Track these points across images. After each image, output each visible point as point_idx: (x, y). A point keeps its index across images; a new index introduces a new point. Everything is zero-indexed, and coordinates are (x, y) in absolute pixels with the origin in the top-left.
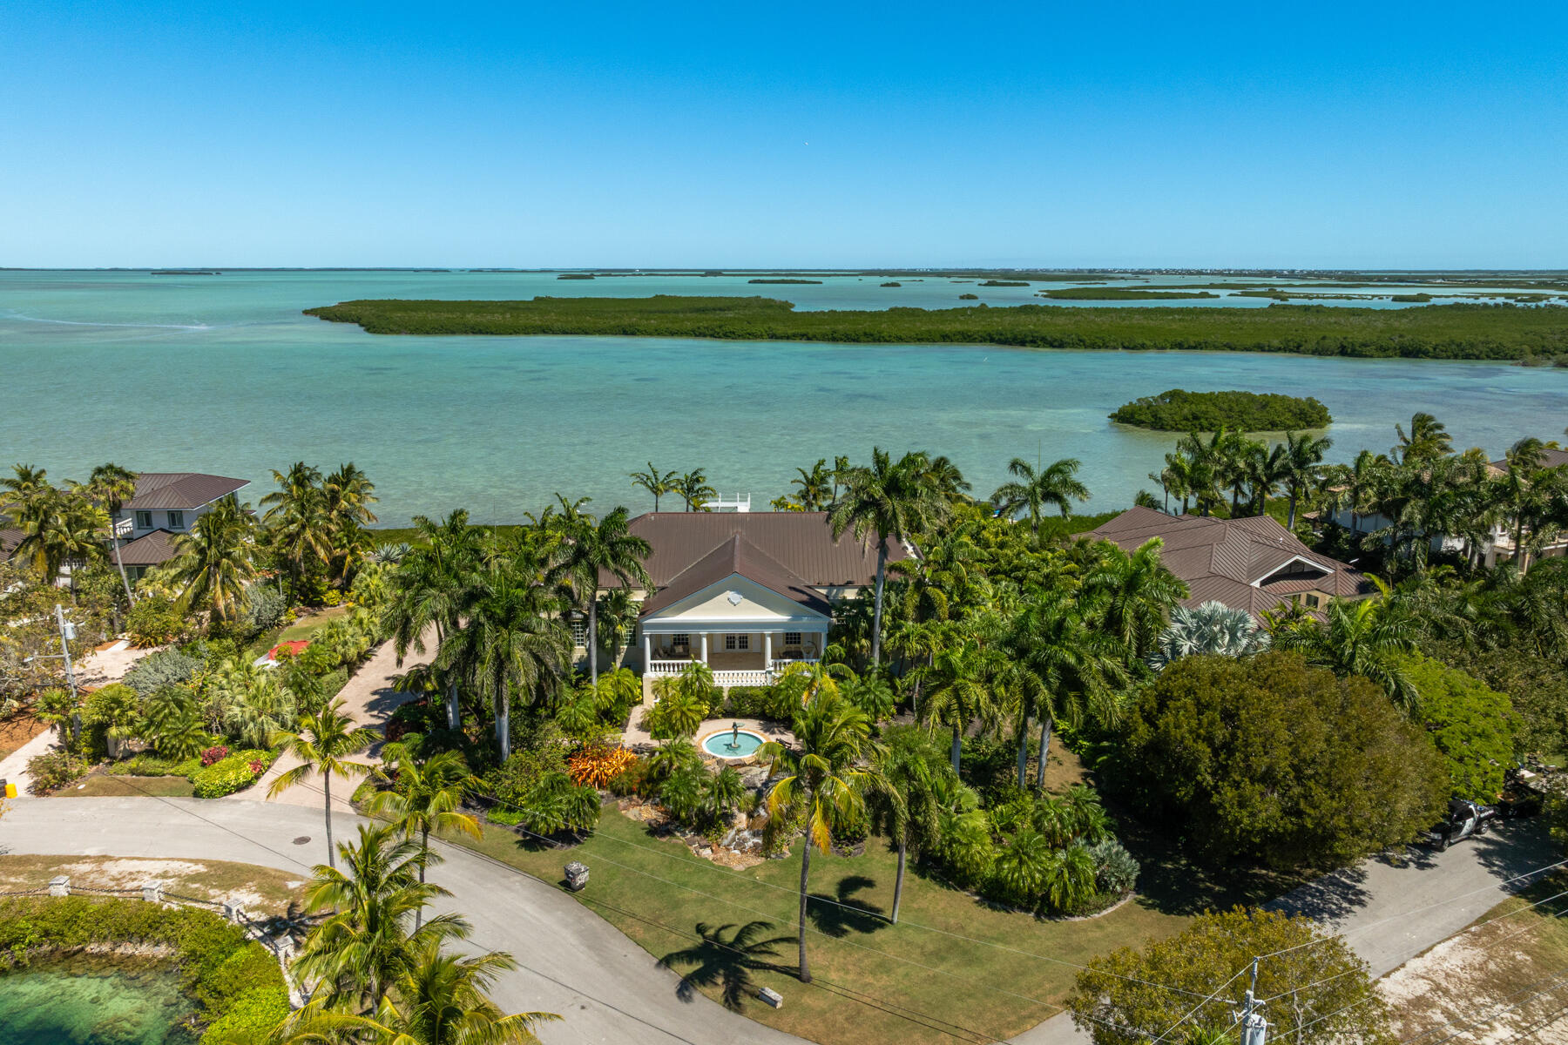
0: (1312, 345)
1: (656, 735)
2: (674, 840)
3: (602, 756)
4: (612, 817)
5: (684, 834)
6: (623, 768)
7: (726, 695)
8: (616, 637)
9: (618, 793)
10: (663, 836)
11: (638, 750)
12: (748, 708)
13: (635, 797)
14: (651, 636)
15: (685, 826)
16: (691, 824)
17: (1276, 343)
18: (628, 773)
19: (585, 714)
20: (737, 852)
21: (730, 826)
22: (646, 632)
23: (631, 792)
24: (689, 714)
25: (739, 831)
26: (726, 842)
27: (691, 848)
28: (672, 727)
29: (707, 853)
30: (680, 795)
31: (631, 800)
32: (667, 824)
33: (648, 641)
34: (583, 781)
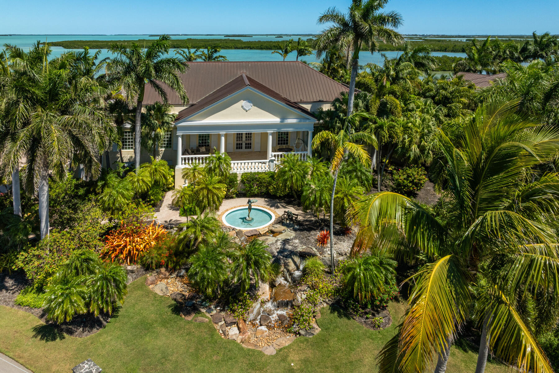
0: (451, 48)
1: (185, 213)
2: (200, 318)
3: (136, 232)
4: (139, 292)
5: (209, 310)
6: (153, 243)
7: (239, 179)
8: (157, 138)
9: (147, 268)
10: (188, 313)
11: (168, 226)
12: (255, 189)
13: (163, 270)
14: (183, 136)
15: (211, 301)
16: (215, 298)
17: (437, 48)
18: (158, 248)
19: (123, 196)
20: (264, 328)
21: (254, 298)
22: (179, 133)
23: (159, 266)
24: (215, 191)
25: (263, 303)
26: (251, 316)
27: (217, 327)
28: (199, 203)
29: (233, 331)
30: (208, 269)
31: (159, 273)
32: (192, 298)
33: (180, 140)
34: (116, 256)
